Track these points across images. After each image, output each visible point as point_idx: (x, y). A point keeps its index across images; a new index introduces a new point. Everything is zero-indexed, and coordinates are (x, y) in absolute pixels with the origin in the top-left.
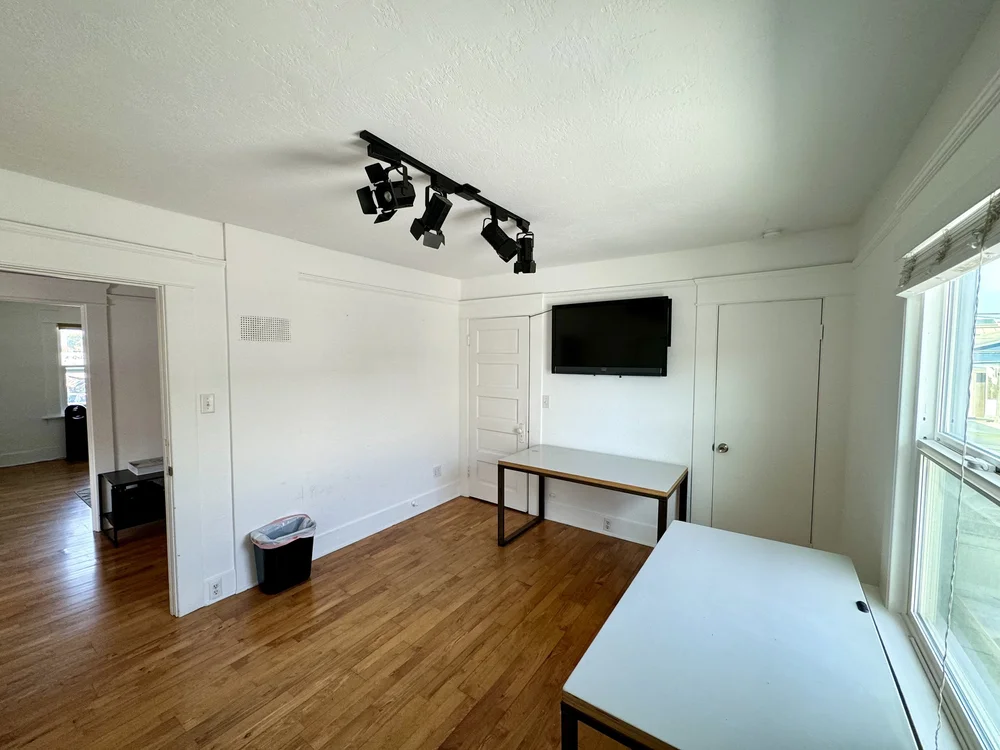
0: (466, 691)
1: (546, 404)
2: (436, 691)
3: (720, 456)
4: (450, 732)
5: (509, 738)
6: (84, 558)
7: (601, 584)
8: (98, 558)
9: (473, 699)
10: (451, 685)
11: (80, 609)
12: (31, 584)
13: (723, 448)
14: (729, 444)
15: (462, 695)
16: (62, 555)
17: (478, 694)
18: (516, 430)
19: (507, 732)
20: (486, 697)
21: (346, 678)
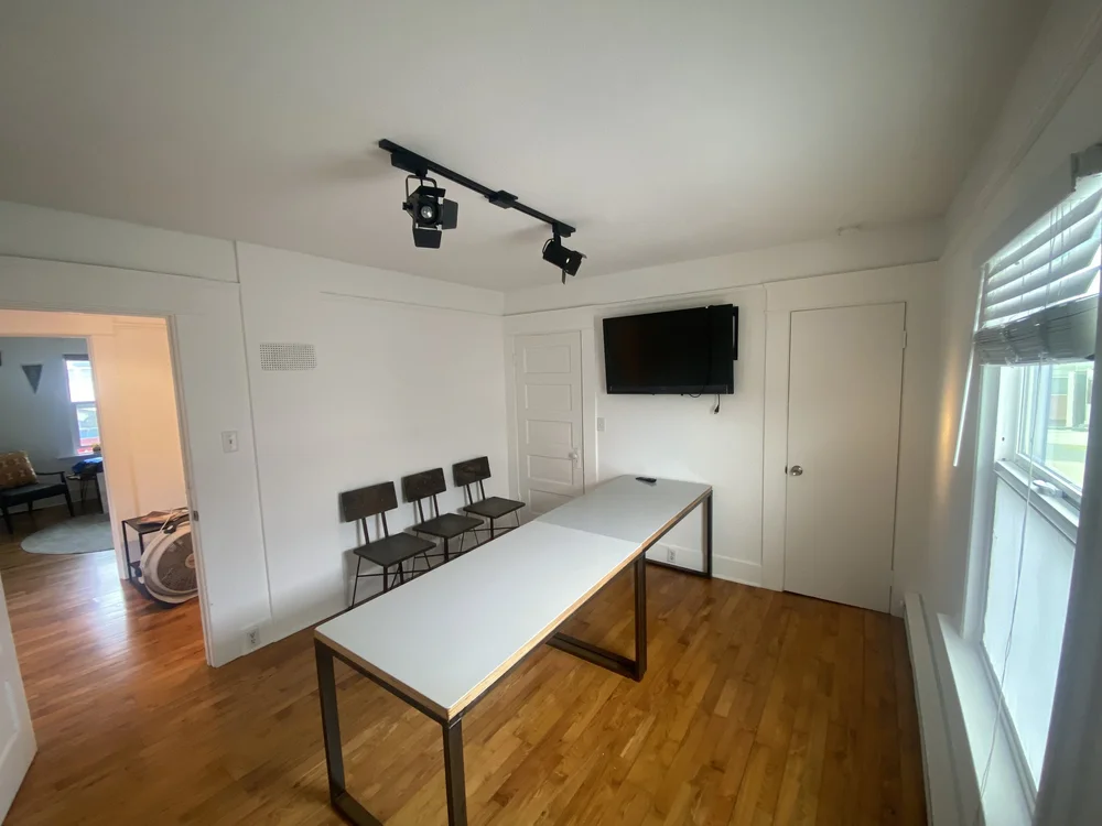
0: (522, 736)
1: (601, 427)
2: (489, 737)
3: (794, 478)
4: (507, 777)
5: (568, 782)
6: (114, 608)
7: (665, 620)
8: (128, 608)
9: (529, 745)
10: (505, 731)
11: (114, 661)
12: (65, 634)
13: (797, 471)
14: (803, 467)
15: (518, 740)
16: (92, 605)
17: (534, 739)
18: (571, 456)
19: (566, 777)
20: (544, 741)
21: (395, 726)
